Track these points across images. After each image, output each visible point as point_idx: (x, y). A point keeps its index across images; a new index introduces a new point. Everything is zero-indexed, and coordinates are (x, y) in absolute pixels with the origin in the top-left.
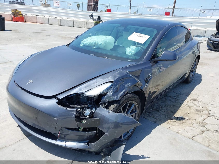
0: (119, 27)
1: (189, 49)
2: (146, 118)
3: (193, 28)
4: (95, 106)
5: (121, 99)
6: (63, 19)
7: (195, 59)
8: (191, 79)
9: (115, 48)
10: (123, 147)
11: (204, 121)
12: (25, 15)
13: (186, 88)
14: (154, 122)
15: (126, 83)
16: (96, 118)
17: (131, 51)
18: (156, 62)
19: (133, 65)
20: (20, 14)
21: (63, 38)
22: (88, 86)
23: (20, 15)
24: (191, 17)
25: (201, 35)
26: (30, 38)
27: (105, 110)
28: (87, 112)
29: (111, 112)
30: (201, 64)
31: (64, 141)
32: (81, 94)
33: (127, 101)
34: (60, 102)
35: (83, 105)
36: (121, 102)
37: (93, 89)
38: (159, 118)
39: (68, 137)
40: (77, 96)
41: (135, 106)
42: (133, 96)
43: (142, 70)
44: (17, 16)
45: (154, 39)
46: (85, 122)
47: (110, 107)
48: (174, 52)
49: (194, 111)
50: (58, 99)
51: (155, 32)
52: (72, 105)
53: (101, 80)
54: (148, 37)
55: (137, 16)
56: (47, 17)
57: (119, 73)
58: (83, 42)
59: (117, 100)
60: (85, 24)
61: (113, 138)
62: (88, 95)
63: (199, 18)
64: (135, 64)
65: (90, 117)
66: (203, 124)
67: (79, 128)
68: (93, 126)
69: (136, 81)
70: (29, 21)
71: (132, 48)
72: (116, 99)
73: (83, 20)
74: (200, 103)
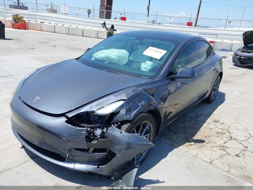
0: (134, 40)
1: (211, 65)
2: (162, 140)
3: (217, 41)
4: (107, 126)
5: (135, 118)
6: (71, 27)
7: (217, 77)
8: (213, 98)
9: (129, 63)
10: (135, 170)
11: (225, 145)
12: (28, 22)
13: (206, 108)
14: (171, 144)
15: (140, 101)
16: (107, 138)
17: (146, 66)
18: (173, 79)
19: (147, 82)
20: (22, 20)
21: (71, 49)
22: (99, 104)
23: (22, 22)
24: (217, 28)
25: (227, 49)
26: (33, 49)
27: (117, 129)
28: (98, 132)
29: (123, 132)
30: (225, 82)
31: (72, 163)
32: (92, 112)
33: (140, 120)
34: (69, 121)
35: (94, 124)
36: (135, 121)
37: (105, 107)
38: (176, 140)
39: (76, 159)
40: (88, 114)
41: (149, 126)
42: (148, 115)
43: (157, 88)
44: (19, 22)
45: (171, 54)
46: (96, 142)
47: (123, 127)
48: (193, 69)
49: (215, 134)
50: (67, 117)
51: (173, 46)
52: (82, 124)
53: (114, 97)
54: (164, 52)
55: (155, 26)
56: (53, 24)
57: (133, 91)
58: (94, 55)
59: (130, 120)
60: (96, 33)
61: (125, 160)
62: (99, 114)
63: (226, 29)
64: (150, 81)
65: (101, 138)
66: (223, 148)
67: (89, 149)
68: (104, 147)
69: (151, 100)
70: (32, 28)
71: (148, 64)
72: (129, 118)
73: (95, 29)
74: (221, 125)
